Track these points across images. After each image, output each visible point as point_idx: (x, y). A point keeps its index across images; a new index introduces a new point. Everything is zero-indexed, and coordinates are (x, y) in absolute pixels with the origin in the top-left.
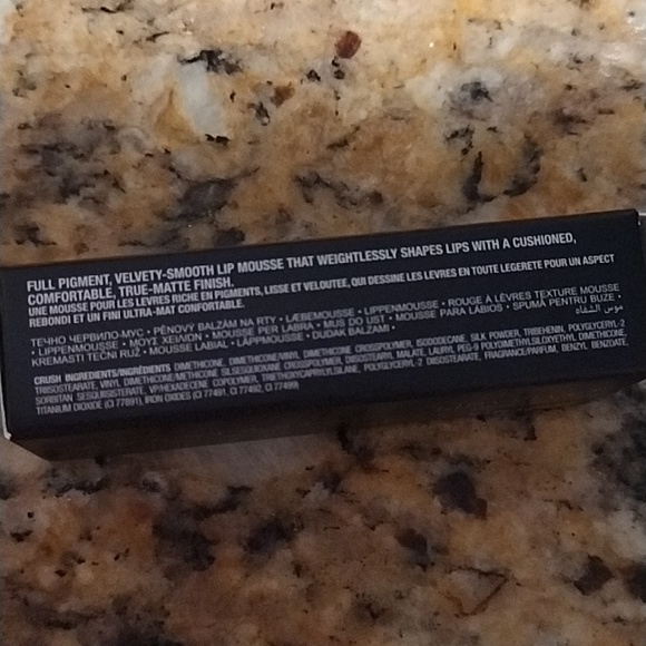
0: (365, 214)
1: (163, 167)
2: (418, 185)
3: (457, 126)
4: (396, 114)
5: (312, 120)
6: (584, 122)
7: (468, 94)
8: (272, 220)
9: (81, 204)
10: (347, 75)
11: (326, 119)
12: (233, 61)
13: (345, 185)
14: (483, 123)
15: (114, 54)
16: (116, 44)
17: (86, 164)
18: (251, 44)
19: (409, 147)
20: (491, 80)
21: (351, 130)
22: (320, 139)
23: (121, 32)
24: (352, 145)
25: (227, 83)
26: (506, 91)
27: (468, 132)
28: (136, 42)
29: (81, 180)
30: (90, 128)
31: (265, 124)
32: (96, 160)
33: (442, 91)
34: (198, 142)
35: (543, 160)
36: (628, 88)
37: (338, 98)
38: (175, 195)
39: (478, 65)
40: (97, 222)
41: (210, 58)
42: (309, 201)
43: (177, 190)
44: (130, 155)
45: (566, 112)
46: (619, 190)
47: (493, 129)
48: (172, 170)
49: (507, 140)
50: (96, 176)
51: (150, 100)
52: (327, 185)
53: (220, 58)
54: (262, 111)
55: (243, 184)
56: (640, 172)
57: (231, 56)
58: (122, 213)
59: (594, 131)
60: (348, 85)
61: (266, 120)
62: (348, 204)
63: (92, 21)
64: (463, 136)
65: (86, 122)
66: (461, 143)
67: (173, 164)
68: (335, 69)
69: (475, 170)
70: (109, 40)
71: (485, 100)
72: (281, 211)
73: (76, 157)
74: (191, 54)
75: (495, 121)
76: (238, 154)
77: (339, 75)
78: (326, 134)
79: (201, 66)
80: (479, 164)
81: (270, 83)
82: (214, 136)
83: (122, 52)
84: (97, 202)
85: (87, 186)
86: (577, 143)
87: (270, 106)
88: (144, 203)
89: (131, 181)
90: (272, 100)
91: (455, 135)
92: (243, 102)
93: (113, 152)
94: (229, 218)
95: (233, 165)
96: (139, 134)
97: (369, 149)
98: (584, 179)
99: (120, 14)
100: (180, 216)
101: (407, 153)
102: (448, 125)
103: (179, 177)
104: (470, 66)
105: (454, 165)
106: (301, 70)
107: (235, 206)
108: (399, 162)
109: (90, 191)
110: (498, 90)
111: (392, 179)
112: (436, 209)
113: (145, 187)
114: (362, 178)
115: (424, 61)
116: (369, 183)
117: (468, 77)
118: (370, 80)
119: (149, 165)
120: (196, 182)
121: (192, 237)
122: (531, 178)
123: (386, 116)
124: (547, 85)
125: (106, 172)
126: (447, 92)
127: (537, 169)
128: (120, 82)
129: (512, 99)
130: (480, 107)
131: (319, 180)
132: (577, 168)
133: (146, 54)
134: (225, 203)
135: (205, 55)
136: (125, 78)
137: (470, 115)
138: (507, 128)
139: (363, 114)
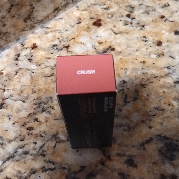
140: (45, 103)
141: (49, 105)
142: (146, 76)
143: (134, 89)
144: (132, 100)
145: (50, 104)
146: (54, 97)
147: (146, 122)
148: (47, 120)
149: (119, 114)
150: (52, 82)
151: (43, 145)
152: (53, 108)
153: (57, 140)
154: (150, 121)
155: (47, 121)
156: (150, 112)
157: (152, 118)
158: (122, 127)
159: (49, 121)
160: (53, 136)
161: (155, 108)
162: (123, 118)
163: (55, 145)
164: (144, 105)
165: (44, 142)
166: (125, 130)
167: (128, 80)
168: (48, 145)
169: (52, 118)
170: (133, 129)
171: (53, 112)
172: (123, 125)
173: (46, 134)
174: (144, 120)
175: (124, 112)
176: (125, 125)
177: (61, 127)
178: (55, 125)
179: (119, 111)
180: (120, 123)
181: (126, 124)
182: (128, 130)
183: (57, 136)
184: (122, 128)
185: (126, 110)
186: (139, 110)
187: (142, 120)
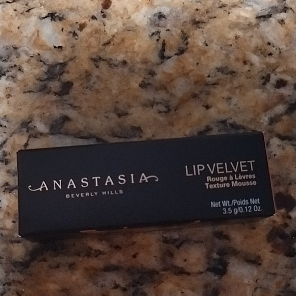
0: (120, 69)
1: (38, 60)
2: (140, 56)
3: (154, 31)
4: (128, 29)
5: (95, 35)
6: (204, 23)
7: (156, 17)
8: (83, 76)
9: (6, 79)
10: (107, 16)
11: (101, 34)
12: (61, 16)
13: (111, 59)
14: (164, 28)
15: (13, 19)
16: (14, 15)
17: (7, 63)
18: (68, 8)
19: (135, 41)
20: (165, 10)
21: (111, 37)
22: (99, 43)
23: (15, 10)
24: (112, 43)
25: (60, 25)
26: (172, 14)
27: (158, 32)
28: (22, 13)
29: (6, 70)
30: (7, 49)
31: (77, 39)
32: (10, 61)
33: (146, 17)
34: (51, 49)
35: (189, 40)
36: (221, 7)
37: (105, 25)
38: (44, 71)
39: (160, 6)
40: (13, 85)
41: (52, 16)
42: (97, 67)
43: (45, 69)
44: (24, 57)
45: (197, 20)
46: (221, 48)
47: (168, 30)
48: (41, 61)
49: (174, 33)
50: (12, 67)
51: (30, 35)
52: (104, 60)
53: (56, 15)
54: (75, 34)
55: (70, 64)
56: (229, 40)
57: (60, 14)
58: (23, 80)
59: (209, 26)
60: (108, 20)
61: (76, 37)
62: (113, 66)
63: (4, 7)
64: (156, 34)
65: (5, 47)
66: (156, 37)
67: (42, 59)
68: (103, 14)
69: (163, 47)
70: (11, 14)
71: (164, 19)
72: (87, 72)
73: (3, 61)
74: (44, 15)
75: (168, 27)
76: (67, 52)
77: (104, 16)
78: (102, 40)
79: (48, 19)
80: (164, 44)
81: (77, 23)
82: (57, 46)
83: (17, 18)
84: (13, 78)
85: (8, 72)
86: (202, 32)
87: (78, 32)
88: (32, 75)
89: (25, 68)
90: (78, 29)
91: (153, 34)
92: (67, 31)
93: (17, 57)
94: (66, 77)
95: (66, 57)
96: (27, 49)
97: (119, 44)
98: (207, 45)
99: (14, 3)
100: (47, 79)
101: (134, 44)
102: (150, 31)
103: (44, 64)
104: (156, 7)
105: (153, 46)
106: (89, 16)
107: (68, 72)
108: (132, 48)
109: (10, 73)
110: (169, 15)
111: (130, 54)
112: (149, 64)
113: (31, 69)
114: (118, 55)
115: (138, 6)
116: (121, 57)
117: (156, 11)
118: (117, 17)
119: (32, 60)
120: (51, 65)
121: (52, 86)
122: (185, 47)
123: (125, 30)
124: (188, 10)
125: (15, 65)
126: (148, 18)
127: (187, 44)
128: (17, 29)
129: (174, 17)
130: (162, 22)
131: (100, 58)
132: (204, 41)
133: (26, 17)
134: (64, 72)
135: (49, 15)
136: (19, 28)
137: (158, 25)
138: (174, 29)
139: (115, 31)
140: (4, 59)
141: (12, 63)
142: (204, 5)
143: (180, 31)
144: (175, 53)
145: (15, 60)
146: (20, 47)
147: (201, 96)
148: (10, 93)
149: (150, 82)
150: (16, 16)
151: (5, 142)
152: (20, 70)
153: (30, 132)
154: (207, 94)
155: (9, 96)
156: (209, 76)
157: (212, 90)
158: (155, 106)
159: (12, 95)
160: (22, 125)
161: (217, 68)
162: (157, 89)
163: (28, 141)
164: (198, 64)
165: (5, 136)
166: (160, 112)
167: (168, 13)
168: (14, 141)
169: (19, 89)
170: (175, 110)
171: (20, 76)
172: (157, 103)
173: (8, 121)
174: (196, 92)
175: (159, 77)
176: (161, 103)
177: (37, 108)
178: (25, 103)
179: (150, 76)
180: (151, 98)
181: (163, 100)
182: (166, 112)
183: (30, 125)
184: (155, 108)
185: (164, 73)
186: (188, 74)
187: (193, 93)
